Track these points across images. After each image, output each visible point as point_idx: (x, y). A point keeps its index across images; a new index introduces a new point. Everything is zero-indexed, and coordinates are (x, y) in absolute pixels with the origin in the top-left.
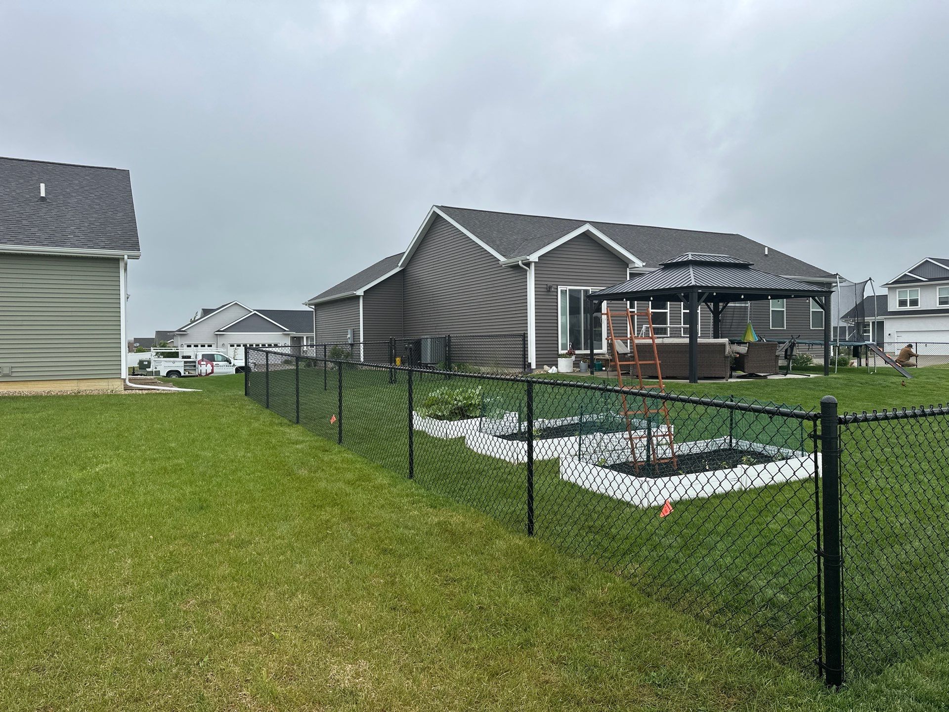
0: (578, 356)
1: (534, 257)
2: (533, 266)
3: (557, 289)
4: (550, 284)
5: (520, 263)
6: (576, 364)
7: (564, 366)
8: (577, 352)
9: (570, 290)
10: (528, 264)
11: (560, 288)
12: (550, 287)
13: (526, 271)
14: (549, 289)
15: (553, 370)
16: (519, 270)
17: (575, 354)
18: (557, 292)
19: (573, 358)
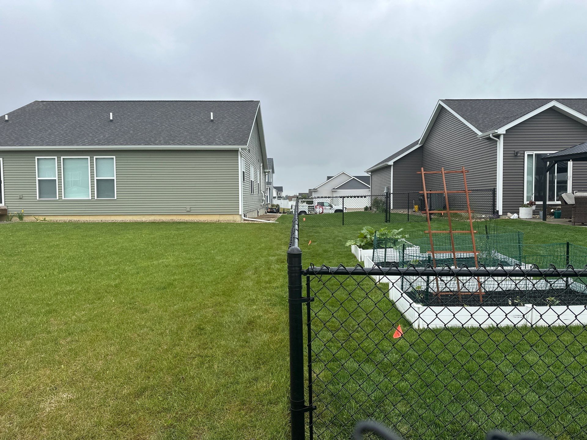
0: (538, 206)
1: (502, 131)
2: (502, 138)
3: (524, 154)
4: (517, 150)
5: (491, 136)
6: (535, 213)
7: (525, 213)
8: (537, 203)
9: (536, 155)
10: (498, 136)
11: (526, 154)
12: (517, 153)
13: (497, 141)
14: (516, 155)
15: (515, 216)
16: (492, 141)
17: (535, 204)
18: (524, 156)
19: (534, 207)
